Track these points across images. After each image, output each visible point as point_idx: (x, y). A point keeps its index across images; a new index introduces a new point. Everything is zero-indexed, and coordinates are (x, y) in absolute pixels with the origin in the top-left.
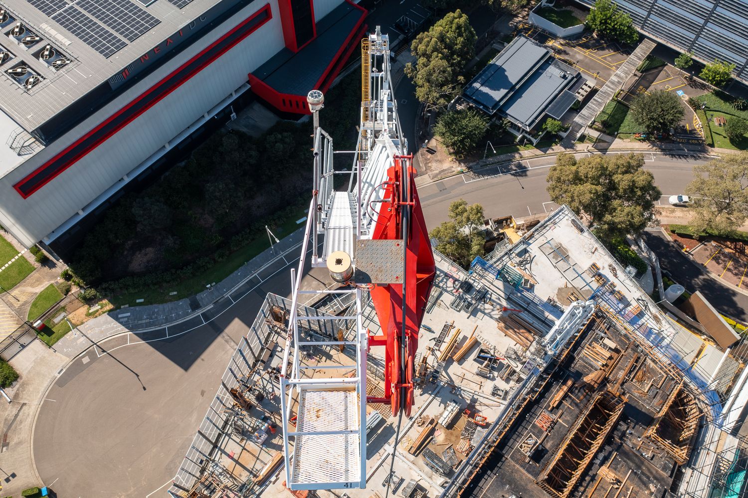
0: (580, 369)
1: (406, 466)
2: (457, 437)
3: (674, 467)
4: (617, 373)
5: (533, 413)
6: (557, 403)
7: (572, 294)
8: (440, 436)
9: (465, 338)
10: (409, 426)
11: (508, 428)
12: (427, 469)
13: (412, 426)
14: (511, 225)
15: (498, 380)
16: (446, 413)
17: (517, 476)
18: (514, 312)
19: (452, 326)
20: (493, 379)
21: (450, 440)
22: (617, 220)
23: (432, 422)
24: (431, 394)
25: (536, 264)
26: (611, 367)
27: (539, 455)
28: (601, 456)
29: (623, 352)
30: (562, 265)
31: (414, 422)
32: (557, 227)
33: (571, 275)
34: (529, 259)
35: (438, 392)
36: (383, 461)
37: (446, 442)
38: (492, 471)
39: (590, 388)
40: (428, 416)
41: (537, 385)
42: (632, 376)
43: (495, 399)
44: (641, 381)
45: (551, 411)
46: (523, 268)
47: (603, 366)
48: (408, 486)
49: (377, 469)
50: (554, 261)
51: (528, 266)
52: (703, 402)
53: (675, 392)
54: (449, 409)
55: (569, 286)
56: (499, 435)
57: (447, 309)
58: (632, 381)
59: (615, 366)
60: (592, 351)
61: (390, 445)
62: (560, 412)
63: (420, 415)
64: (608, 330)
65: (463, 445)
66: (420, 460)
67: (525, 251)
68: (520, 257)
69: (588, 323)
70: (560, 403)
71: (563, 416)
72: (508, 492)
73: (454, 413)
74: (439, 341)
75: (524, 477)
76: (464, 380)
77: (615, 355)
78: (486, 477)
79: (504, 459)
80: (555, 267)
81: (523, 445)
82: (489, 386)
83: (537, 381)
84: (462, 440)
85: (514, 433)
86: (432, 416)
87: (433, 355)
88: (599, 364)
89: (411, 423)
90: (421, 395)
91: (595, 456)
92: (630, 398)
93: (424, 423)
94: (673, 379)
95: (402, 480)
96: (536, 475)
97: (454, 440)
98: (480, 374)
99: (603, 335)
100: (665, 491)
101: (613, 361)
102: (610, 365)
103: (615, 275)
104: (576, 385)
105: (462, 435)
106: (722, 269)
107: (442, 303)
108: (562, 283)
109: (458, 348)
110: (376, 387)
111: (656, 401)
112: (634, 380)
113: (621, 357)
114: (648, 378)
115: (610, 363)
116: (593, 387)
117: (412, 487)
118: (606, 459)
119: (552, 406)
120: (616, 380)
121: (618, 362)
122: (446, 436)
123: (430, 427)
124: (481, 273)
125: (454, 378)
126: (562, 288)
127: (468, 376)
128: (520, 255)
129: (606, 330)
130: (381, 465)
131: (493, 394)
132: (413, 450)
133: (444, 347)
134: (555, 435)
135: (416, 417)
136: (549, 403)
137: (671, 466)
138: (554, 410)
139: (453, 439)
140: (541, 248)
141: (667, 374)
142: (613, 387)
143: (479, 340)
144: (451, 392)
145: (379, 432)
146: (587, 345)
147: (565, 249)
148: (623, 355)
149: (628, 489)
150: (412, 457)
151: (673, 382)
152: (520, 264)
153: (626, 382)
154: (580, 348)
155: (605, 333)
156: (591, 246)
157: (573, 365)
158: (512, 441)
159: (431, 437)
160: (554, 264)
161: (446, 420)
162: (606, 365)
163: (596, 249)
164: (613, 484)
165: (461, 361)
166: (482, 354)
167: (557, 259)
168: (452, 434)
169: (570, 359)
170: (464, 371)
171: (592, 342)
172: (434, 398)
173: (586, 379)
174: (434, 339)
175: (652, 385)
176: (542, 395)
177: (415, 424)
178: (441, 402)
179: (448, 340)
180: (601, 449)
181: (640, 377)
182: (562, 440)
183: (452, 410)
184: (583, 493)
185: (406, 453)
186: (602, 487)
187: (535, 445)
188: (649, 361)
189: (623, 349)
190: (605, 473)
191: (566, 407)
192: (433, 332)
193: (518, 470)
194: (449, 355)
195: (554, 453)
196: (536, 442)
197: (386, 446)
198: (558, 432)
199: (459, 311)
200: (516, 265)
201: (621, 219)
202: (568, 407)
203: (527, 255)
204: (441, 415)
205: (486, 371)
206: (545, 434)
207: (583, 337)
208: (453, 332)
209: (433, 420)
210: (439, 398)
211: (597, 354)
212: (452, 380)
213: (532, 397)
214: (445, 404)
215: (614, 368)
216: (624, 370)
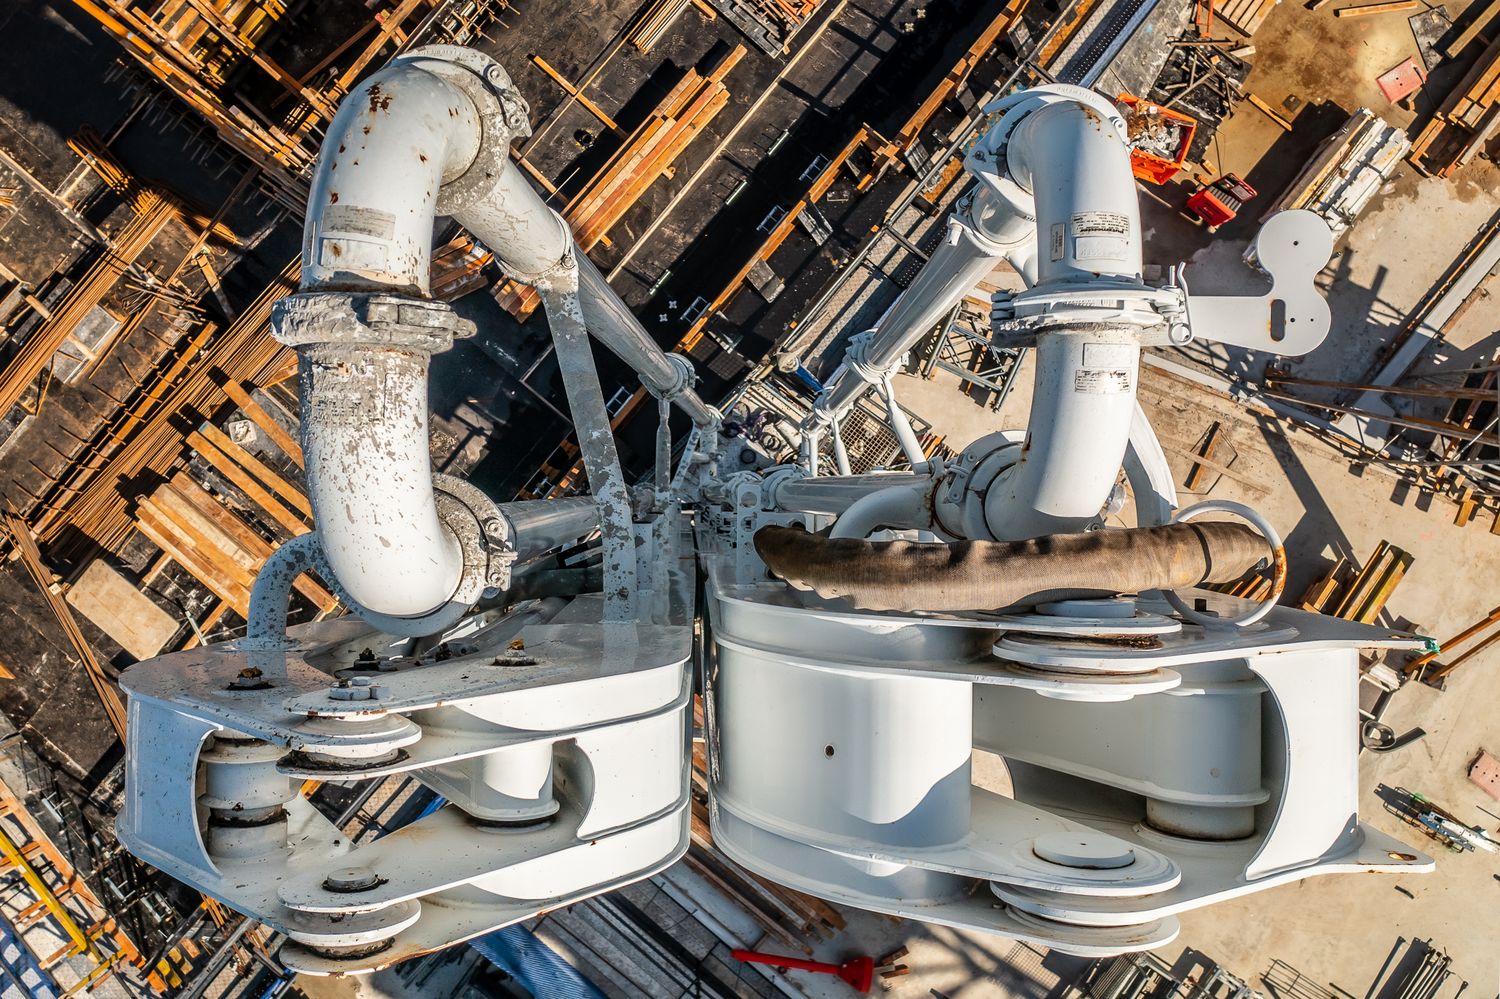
2: (1280, 57)
4: (117, 359)
5: (865, 44)
6: (672, 102)
16: (1351, 201)
21: (1324, 35)
24: (1438, 344)
26: (150, 415)
29: (26, 544)
35: (1385, 355)
37: (1348, 26)
40: (1465, 194)
45: (726, 40)
47: (225, 413)
57: (1280, 977)
59: (118, 418)
62: (649, 39)
70: (636, 113)
77: (97, 514)
84: (1251, 33)
86: (1436, 189)
92: (52, 172)
97: (1299, 37)
101: (129, 466)
102: (160, 426)
105: (1240, 67)
113: (51, 496)
115: (154, 447)
119: (718, 78)
121: (84, 457)
122: (1349, 63)
123: (1467, 112)
136: (734, 110)
148: (34, 517)
153: (56, 278)
159: (1454, 51)
162: (187, 421)
168: (1310, 76)
174: (1388, 744)
178: (1370, 295)
191: (594, 81)
192: (1386, 793)
199: (1190, 957)
202: (574, 76)
204: (1380, 198)
209: (1439, 159)
210: (1381, 316)
211: (252, 518)
212: (1277, 441)
213: (864, 159)
214: (1344, 271)
215: (134, 400)
216: (46, 381)
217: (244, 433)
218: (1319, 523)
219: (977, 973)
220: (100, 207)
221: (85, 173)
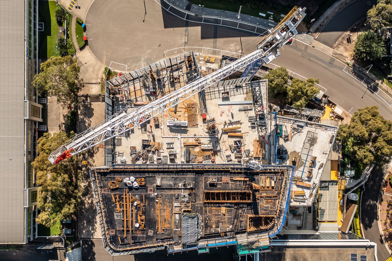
0: (256, 180)
1: (178, 146)
2: (202, 155)
3: (244, 230)
4: (264, 193)
5: (226, 174)
6: (236, 180)
7: (295, 158)
8: (197, 149)
9: (240, 132)
10: (192, 137)
11: (213, 170)
12: (183, 153)
13: (193, 138)
14: (332, 108)
15: (234, 154)
16: (206, 146)
17: (200, 183)
18: (265, 142)
19: (241, 123)
20: (233, 153)
22: (358, 152)
23: (199, 143)
24: (209, 135)
25: (299, 135)
27: (213, 185)
28: (228, 205)
29: (274, 190)
30: (308, 145)
31: (195, 137)
32: (325, 132)
33: (306, 151)
34: (299, 131)
35: (212, 137)
36: (174, 138)
37: (197, 153)
38: (195, 174)
39: (251, 187)
40: (201, 140)
41: (237, 169)
42: (267, 198)
43: (226, 158)
44: (267, 202)
45: (231, 180)
46: (293, 131)
47: (262, 186)
48: (172, 151)
49: (170, 138)
50: (306, 141)
51: (295, 132)
52: (277, 227)
53: (272, 216)
54: (209, 146)
55: (300, 154)
56: (209, 168)
57: (246, 116)
58: (265, 199)
59: (266, 191)
60: (265, 179)
61: (180, 135)
62: (234, 183)
63: (199, 138)
64: (279, 180)
65: (200, 159)
66: (184, 149)
67: (302, 127)
68: (297, 127)
69: (276, 171)
70: (237, 181)
71: (233, 185)
72: (193, 183)
73: (209, 148)
74: (231, 123)
75: (202, 186)
76: (223, 143)
77: (270, 188)
78: (192, 173)
79: (203, 175)
80: (304, 143)
81: (211, 178)
82: (229, 153)
83: (239, 168)
84: (202, 157)
85: (214, 173)
86: (201, 142)
87: (224, 125)
88: (262, 184)
89: (194, 137)
90: (206, 132)
91: (227, 203)
93: (197, 141)
94: (276, 213)
95: (173, 148)
96: (205, 189)
98: (230, 147)
99: (275, 179)
100: (234, 231)
101: (267, 189)
103: (319, 169)
104: (248, 182)
105: (204, 156)
106: (386, 209)
107: (247, 113)
108: (298, 150)
109: (234, 132)
110: (196, 115)
111: (263, 211)
112: (266, 200)
114: (271, 204)
116: (253, 188)
117: (173, 153)
118: (229, 207)
120: (261, 194)
121: (269, 191)
122: (199, 151)
123: (197, 144)
124: (272, 118)
125: (222, 138)
126: (296, 152)
127: (227, 143)
128: (298, 126)
129: (278, 179)
130: (172, 138)
131: (227, 157)
132: (185, 144)
133: (230, 127)
134: (224, 186)
135: (197, 137)
136: (233, 177)
137: (243, 229)
138: (232, 180)
139: (200, 154)
140: (309, 132)
141: (277, 210)
142: (258, 194)
143: (243, 136)
144: (215, 142)
145: (182, 128)
146: (266, 176)
147: (316, 141)
148: (272, 191)
149: (224, 219)
150: (183, 146)
151: (275, 213)
152: (294, 129)
153: (262, 198)
154: (264, 174)
155: (277, 180)
156: (326, 151)
157: (255, 176)
158: (211, 174)
159: (195, 147)
160: (305, 142)
161: (204, 147)
162: (264, 188)
163: (326, 154)
164: (222, 214)
165: (230, 137)
166: (238, 142)
167: (308, 141)
168: (201, 153)
169: (257, 174)
170: (227, 141)
171: (269, 177)
172: (209, 138)
173: (254, 184)
174: (231, 121)
175: (269, 207)
176: (235, 173)
177: (194, 138)
178: (209, 140)
179: (234, 126)
180: (230, 203)
181: (269, 201)
182: (224, 189)
183: (209, 147)
184: (211, 206)
185: (182, 142)
186: (218, 211)
187: (214, 182)
188: (278, 201)
189: (275, 189)
190: (223, 210)
191: (237, 184)
192: (233, 119)
193: (203, 182)
194: (228, 131)
195: (218, 190)
196: (215, 182)
197: (179, 135)
198: (226, 186)
199: (249, 122)
200: (292, 127)
201: (360, 155)
203: (301, 129)
204: (205, 144)
205: (233, 148)
206: (222, 183)
207: (269, 173)
208: (239, 126)
209: (200, 143)
210: (210, 139)
211: (265, 182)
212: (220, 139)
213: (231, 170)
214: (209, 143)
215: (265, 191)
216: (267, 194)
217: (262, 185)
218: (223, 133)
219: (259, 131)
220: (258, 199)
221: (258, 201)
